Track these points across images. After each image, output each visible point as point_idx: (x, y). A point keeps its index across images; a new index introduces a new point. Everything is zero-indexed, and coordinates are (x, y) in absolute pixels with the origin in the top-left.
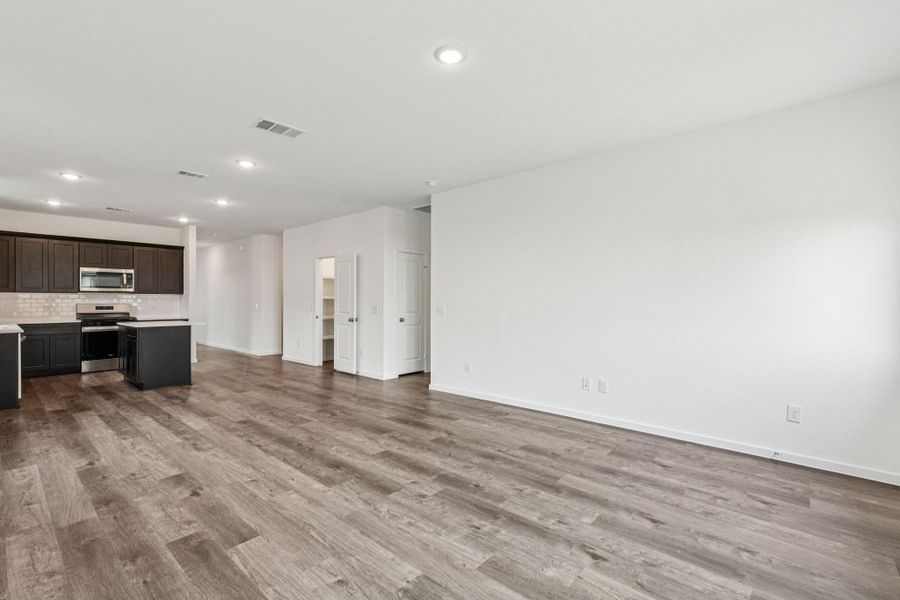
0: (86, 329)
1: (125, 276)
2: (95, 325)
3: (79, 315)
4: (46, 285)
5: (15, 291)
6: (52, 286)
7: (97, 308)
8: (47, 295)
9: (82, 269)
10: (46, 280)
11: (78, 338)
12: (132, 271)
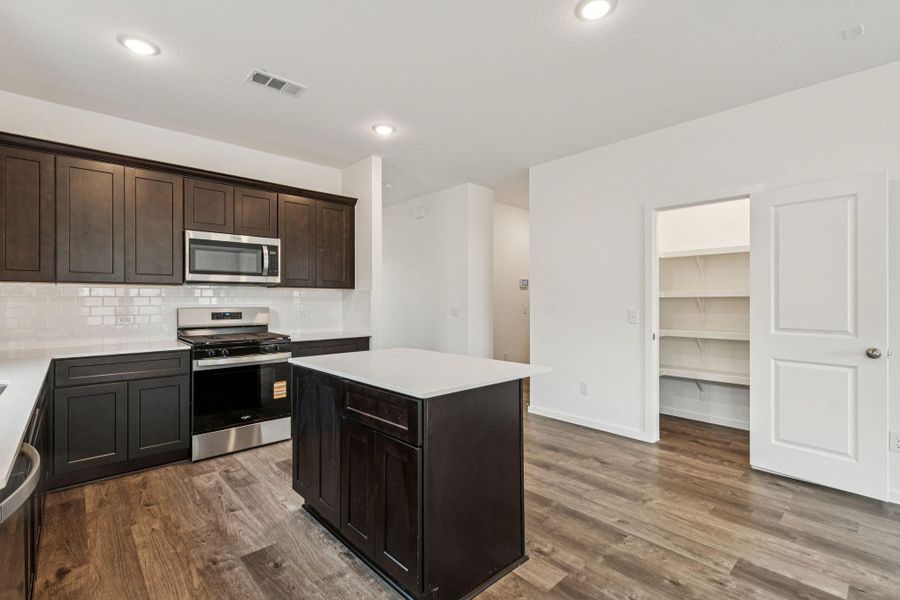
0: (201, 364)
1: (266, 251)
2: (218, 355)
3: (182, 333)
4: (119, 266)
5: (55, 280)
6: (131, 269)
7: (216, 316)
8: (121, 289)
9: (190, 234)
10: (119, 257)
11: (185, 384)
12: (277, 242)
